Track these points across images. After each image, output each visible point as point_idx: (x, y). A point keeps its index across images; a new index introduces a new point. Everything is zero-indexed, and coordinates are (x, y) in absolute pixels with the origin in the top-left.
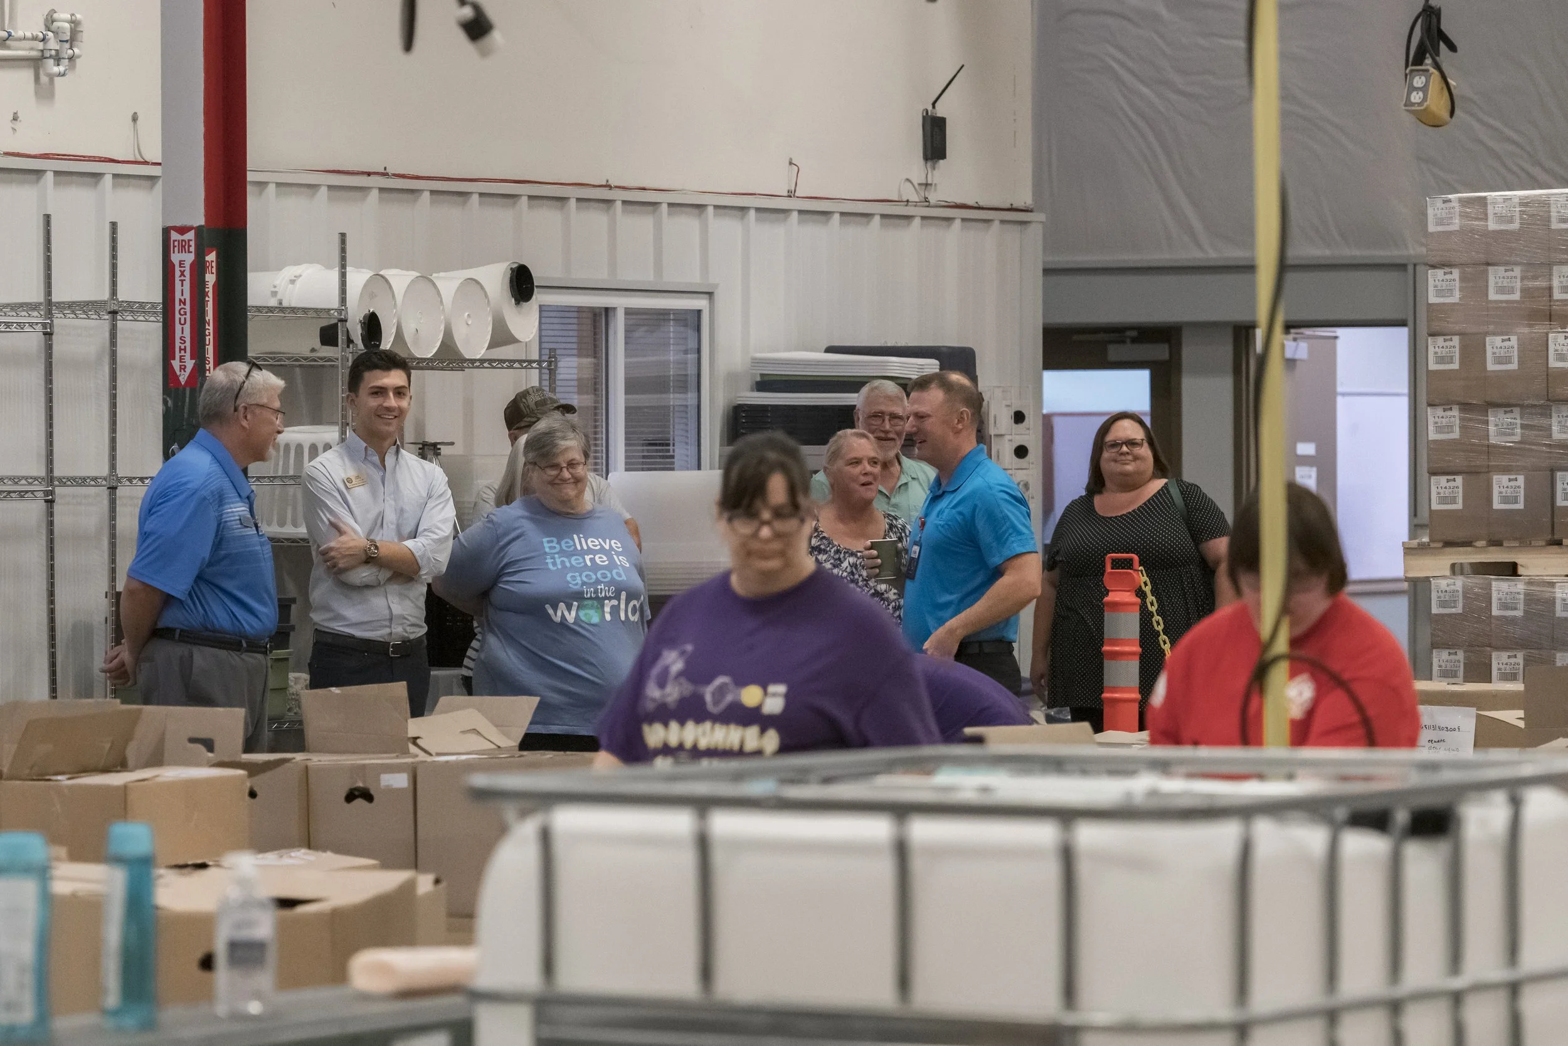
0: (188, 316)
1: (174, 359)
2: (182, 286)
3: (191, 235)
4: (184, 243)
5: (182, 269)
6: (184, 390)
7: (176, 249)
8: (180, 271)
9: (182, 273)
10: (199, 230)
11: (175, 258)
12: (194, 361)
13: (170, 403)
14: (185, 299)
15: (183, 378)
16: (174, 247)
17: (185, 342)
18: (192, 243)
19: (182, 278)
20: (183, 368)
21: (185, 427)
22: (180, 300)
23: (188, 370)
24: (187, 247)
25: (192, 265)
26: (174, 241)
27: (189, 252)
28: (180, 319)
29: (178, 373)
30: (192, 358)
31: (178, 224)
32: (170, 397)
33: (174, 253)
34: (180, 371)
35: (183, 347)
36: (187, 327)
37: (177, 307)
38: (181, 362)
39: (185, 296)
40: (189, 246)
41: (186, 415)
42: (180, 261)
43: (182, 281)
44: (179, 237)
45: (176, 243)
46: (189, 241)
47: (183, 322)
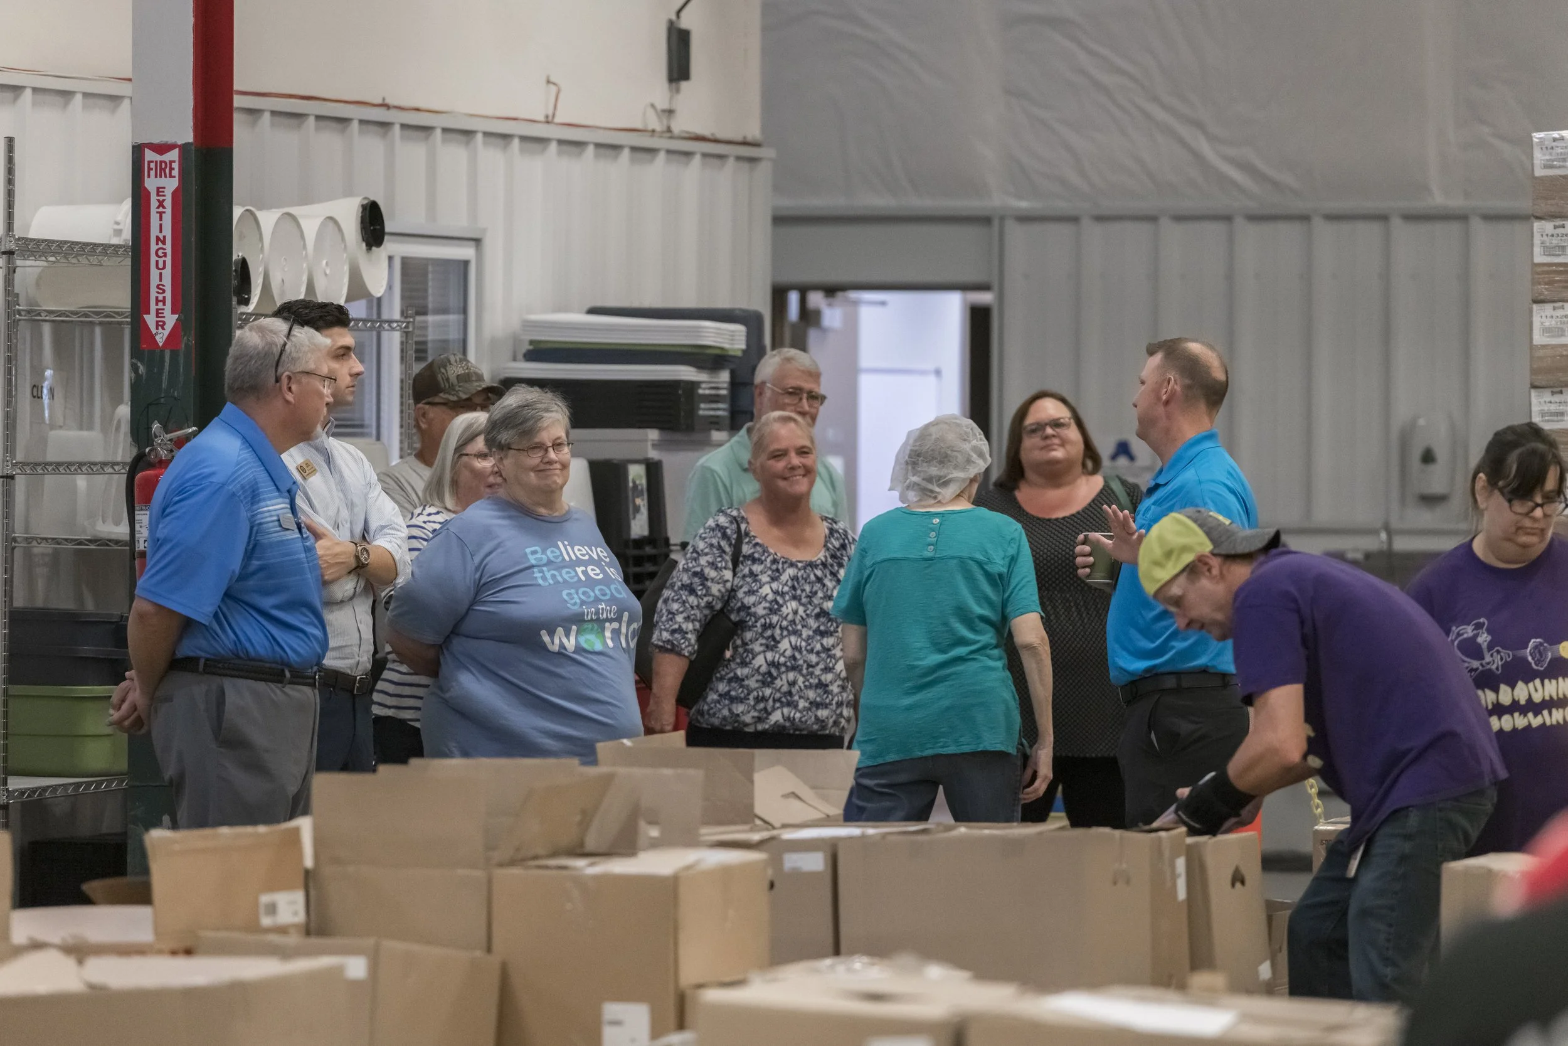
0: (169, 260)
1: (148, 313)
2: (161, 219)
3: (174, 155)
4: (163, 166)
5: (161, 198)
6: (162, 351)
7: (153, 173)
8: (158, 200)
9: (161, 204)
10: (184, 148)
11: (151, 183)
12: (177, 316)
13: (142, 369)
14: (164, 237)
15: (161, 337)
16: (150, 169)
17: (164, 291)
18: (176, 166)
19: (161, 209)
20: (161, 325)
21: (162, 400)
22: (158, 238)
23: (169, 327)
24: (167, 171)
25: (175, 194)
26: (149, 162)
27: (171, 176)
28: (157, 262)
29: (154, 331)
30: (173, 312)
31: (156, 140)
32: (142, 362)
33: (149, 176)
34: (157, 329)
35: (161, 297)
36: (167, 273)
37: (153, 247)
38: (157, 316)
39: (164, 233)
40: (171, 169)
41: (164, 385)
42: (158, 188)
43: (161, 214)
44: (158, 158)
45: (152, 165)
46: (171, 162)
47: (161, 266)
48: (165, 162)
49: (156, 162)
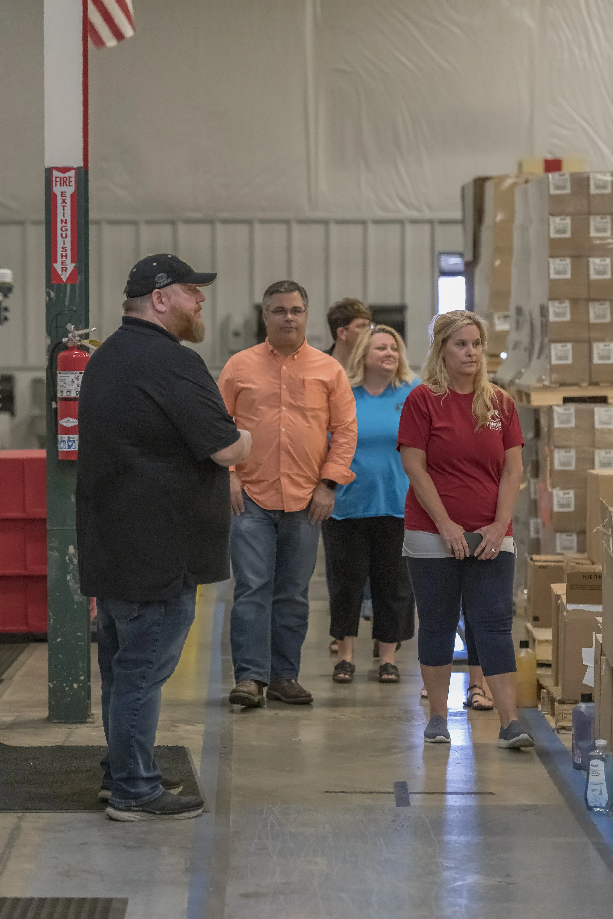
48: (66, 178)
49: (61, 178)
